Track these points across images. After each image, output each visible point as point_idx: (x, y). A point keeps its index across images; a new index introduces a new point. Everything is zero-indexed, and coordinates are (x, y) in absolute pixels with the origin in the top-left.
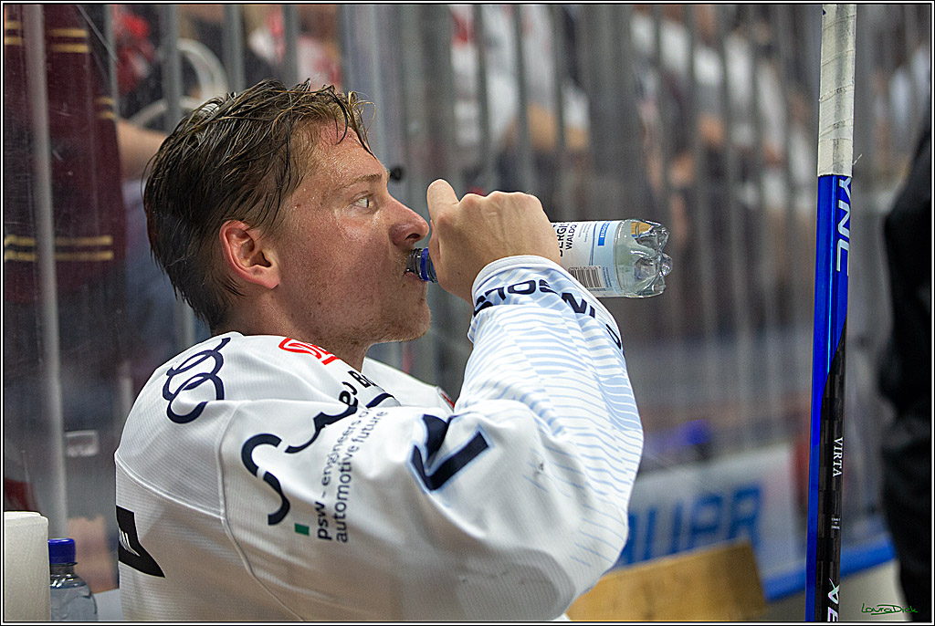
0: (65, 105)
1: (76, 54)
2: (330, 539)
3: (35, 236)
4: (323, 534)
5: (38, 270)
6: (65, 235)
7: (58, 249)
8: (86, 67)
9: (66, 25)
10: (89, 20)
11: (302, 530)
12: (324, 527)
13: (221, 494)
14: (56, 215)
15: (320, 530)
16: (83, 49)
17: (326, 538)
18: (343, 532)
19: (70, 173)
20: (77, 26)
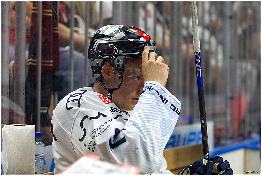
0: (46, 28)
1: (49, 16)
2: (90, 150)
3: (37, 59)
4: (89, 148)
5: (37, 68)
6: (44, 60)
7: (42, 63)
8: (52, 19)
9: (47, 9)
10: (53, 8)
11: (85, 145)
12: (89, 147)
13: (72, 129)
14: (42, 54)
15: (88, 147)
16: (51, 15)
17: (89, 149)
18: (93, 149)
19: (46, 45)
20: (50, 9)
